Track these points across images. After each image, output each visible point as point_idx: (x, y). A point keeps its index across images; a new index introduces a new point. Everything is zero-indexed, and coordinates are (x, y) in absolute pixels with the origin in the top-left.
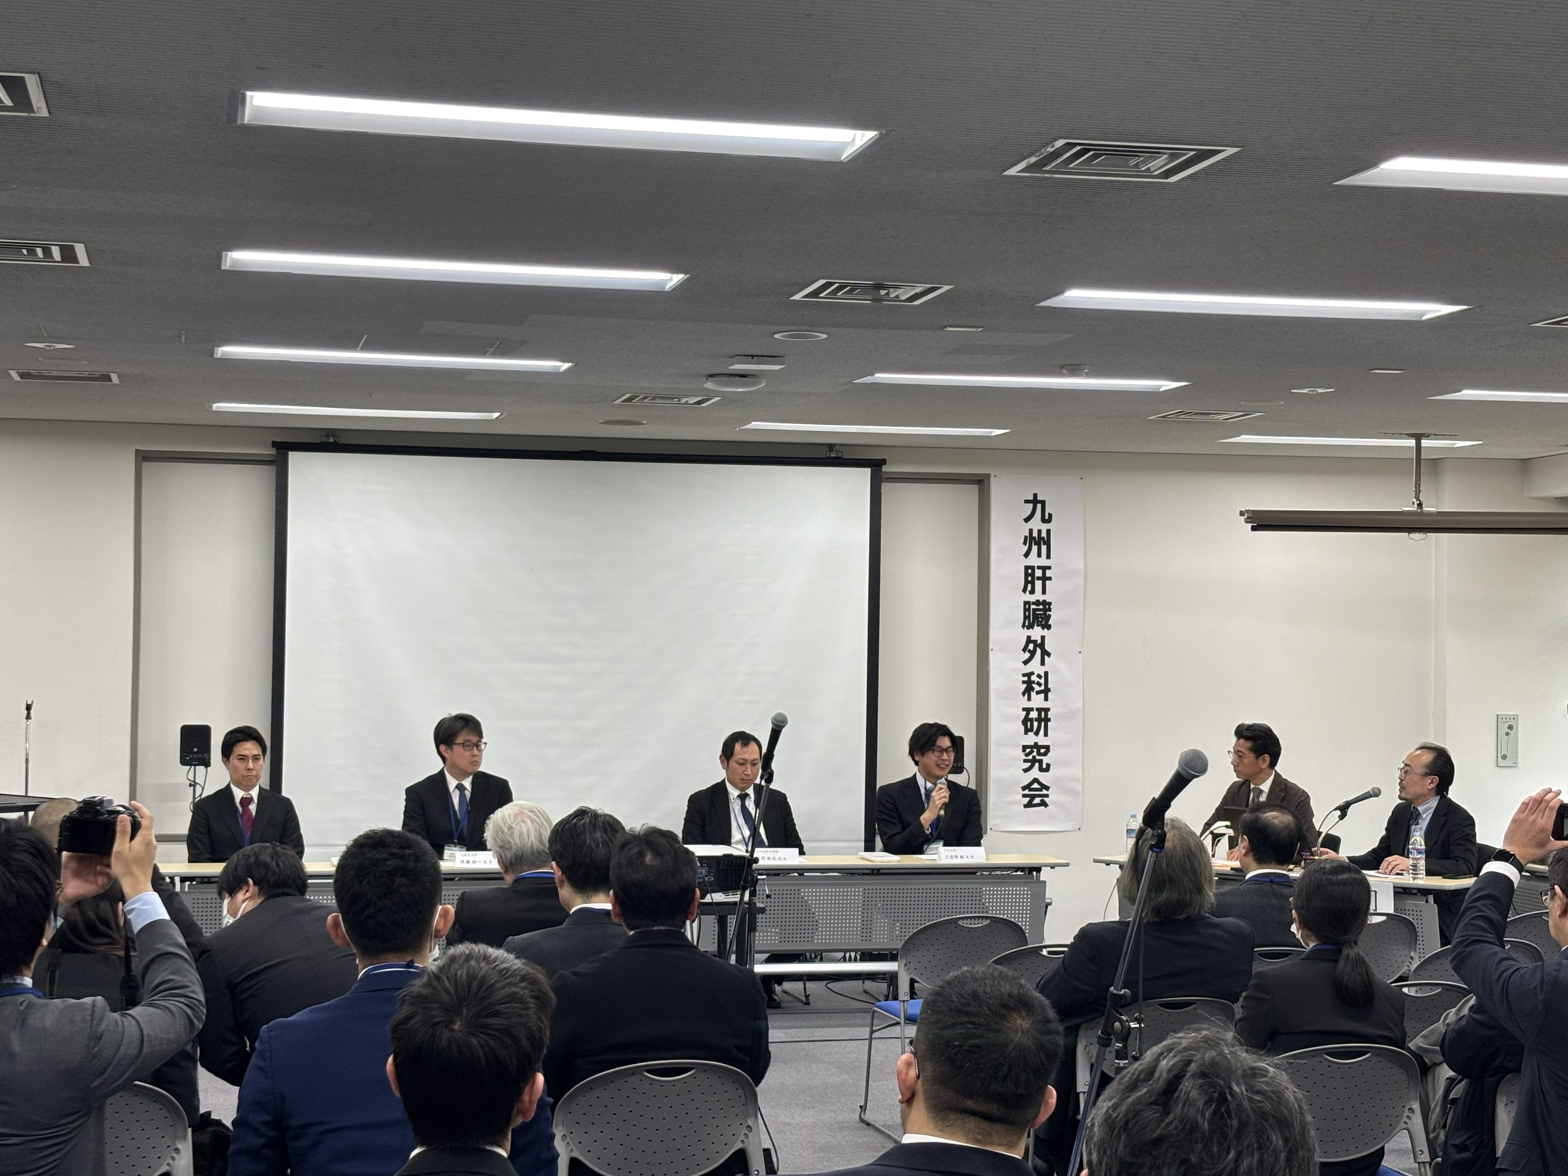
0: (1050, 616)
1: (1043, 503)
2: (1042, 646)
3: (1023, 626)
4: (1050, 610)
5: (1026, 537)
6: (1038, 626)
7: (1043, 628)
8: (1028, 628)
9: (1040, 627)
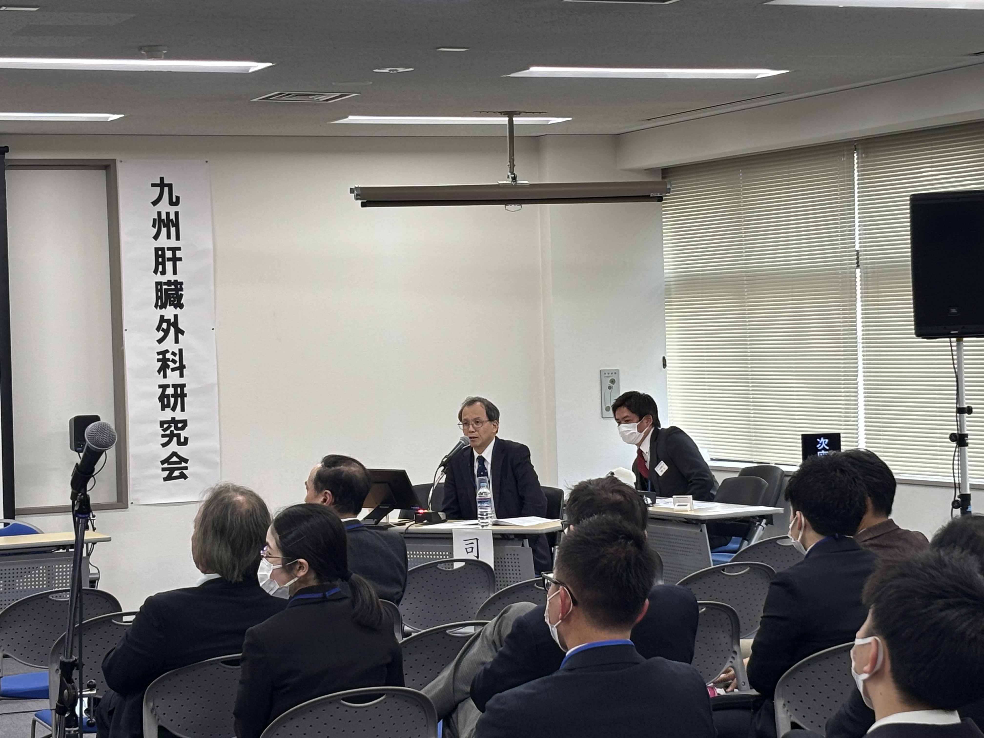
0: (182, 295)
1: (170, 186)
2: (175, 324)
3: (156, 306)
4: (182, 289)
5: (154, 220)
6: (170, 305)
7: (176, 308)
8: (161, 308)
9: (172, 307)
